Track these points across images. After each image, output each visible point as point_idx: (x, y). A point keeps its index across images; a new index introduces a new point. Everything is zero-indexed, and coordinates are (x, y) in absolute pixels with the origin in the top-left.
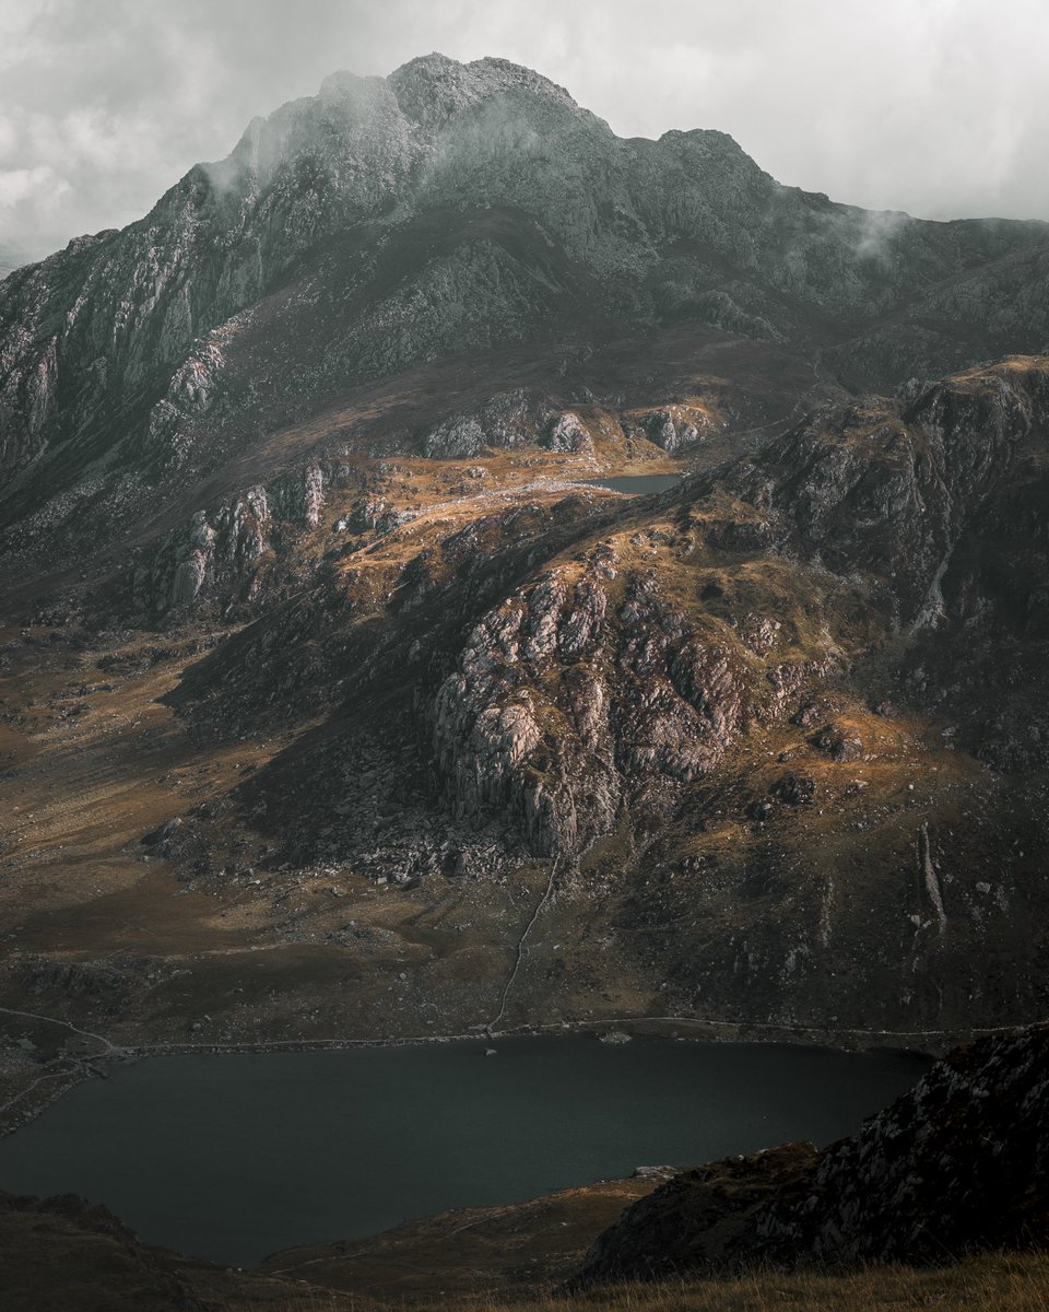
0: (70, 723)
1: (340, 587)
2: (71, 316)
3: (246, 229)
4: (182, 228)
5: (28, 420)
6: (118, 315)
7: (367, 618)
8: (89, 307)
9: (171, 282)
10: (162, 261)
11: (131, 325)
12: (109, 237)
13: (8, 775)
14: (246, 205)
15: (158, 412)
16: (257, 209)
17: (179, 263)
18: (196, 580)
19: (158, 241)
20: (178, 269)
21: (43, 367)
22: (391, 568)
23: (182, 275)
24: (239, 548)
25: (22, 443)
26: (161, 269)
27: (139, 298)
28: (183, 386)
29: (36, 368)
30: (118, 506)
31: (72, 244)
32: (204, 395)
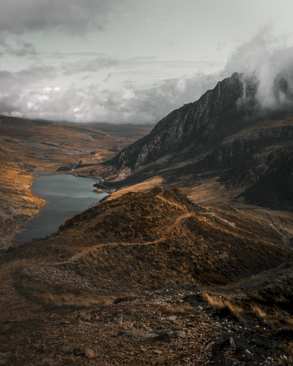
0: (199, 186)
1: (255, 159)
2: (186, 117)
3: (218, 101)
4: (206, 101)
5: (178, 136)
6: (194, 117)
7: (261, 165)
8: (188, 116)
9: (204, 111)
10: (202, 107)
11: (197, 118)
12: (191, 104)
13: (189, 195)
14: (218, 97)
15: (205, 132)
16: (220, 97)
17: (206, 107)
18: (219, 161)
19: (201, 103)
20: (206, 108)
21: (180, 126)
22: (265, 156)
23: (206, 109)
24: (227, 154)
25: (177, 140)
26: (202, 108)
27: (198, 113)
28: (209, 128)
29: (179, 126)
30: (198, 149)
31: (184, 105)
32: (213, 129)
